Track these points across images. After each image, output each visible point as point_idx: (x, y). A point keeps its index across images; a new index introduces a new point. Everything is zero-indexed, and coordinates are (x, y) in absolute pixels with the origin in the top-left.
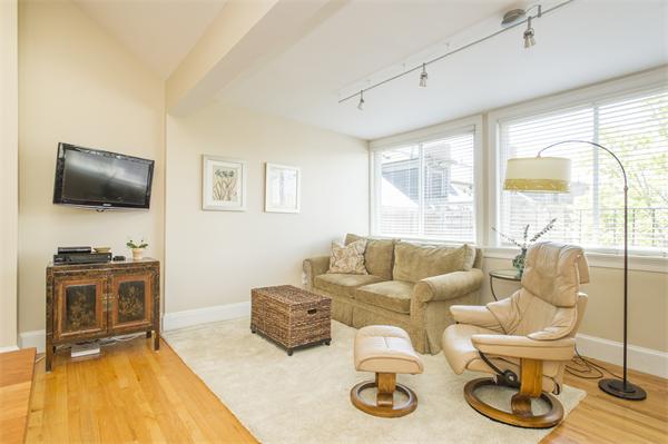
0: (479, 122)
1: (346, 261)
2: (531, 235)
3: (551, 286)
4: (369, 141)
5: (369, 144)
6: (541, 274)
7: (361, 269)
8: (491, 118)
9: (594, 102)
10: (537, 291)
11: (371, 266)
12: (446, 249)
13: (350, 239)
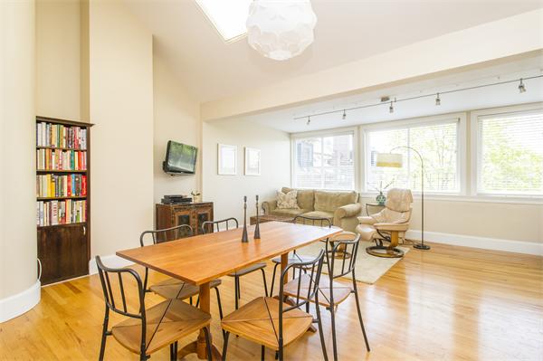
0: (356, 129)
1: (288, 202)
2: (384, 186)
3: (399, 205)
4: (290, 134)
5: (290, 135)
6: (394, 201)
7: (296, 206)
8: (362, 128)
9: (408, 126)
10: (393, 208)
11: (302, 204)
12: (344, 194)
13: (285, 191)
